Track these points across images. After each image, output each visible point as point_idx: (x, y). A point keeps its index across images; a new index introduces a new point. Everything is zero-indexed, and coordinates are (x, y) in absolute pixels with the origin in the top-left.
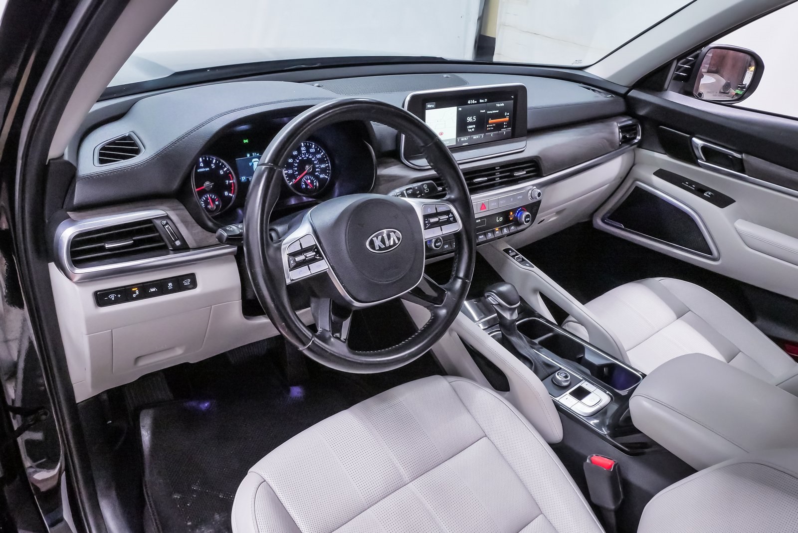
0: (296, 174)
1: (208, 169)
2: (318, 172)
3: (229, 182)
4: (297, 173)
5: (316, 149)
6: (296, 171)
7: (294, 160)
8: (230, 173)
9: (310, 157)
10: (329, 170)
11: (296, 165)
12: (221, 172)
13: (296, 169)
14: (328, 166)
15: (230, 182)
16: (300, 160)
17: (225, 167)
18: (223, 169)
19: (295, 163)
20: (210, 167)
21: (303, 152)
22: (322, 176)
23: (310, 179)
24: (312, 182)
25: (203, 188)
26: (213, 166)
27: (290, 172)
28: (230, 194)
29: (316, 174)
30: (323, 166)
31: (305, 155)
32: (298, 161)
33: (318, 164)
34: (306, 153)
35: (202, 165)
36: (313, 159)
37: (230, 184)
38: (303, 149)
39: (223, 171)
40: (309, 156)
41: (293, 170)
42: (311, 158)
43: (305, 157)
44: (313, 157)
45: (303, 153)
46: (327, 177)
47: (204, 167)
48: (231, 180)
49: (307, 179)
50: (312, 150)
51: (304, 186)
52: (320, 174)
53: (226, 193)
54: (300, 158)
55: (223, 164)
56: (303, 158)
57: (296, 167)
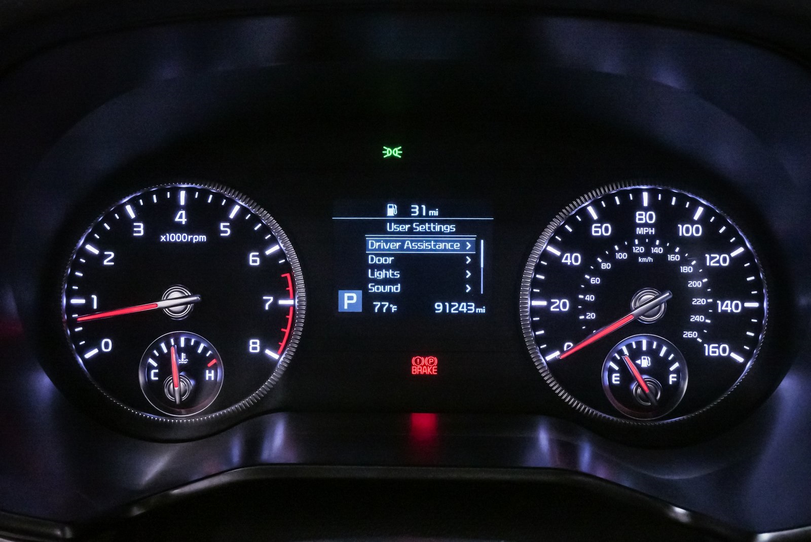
0: (585, 322)
1: (203, 238)
2: (698, 327)
3: (275, 304)
4: (591, 316)
5: (710, 228)
6: (588, 307)
7: (589, 259)
8: (287, 267)
9: (671, 258)
10: (757, 329)
11: (595, 281)
12: (254, 259)
13: (590, 298)
14: (758, 312)
15: (281, 302)
16: (616, 263)
17: (274, 241)
18: (261, 246)
19: (593, 274)
20: (213, 232)
21: (639, 231)
22: (712, 350)
23: (653, 353)
24: (659, 369)
25: (161, 304)
26: (225, 229)
27: (561, 305)
28: (268, 352)
29: (689, 334)
30: (729, 306)
31: (648, 247)
32: (606, 266)
33: (707, 296)
34: (652, 238)
35: (184, 221)
36: (685, 269)
37: (280, 313)
38: (641, 217)
39: (262, 256)
40: (670, 250)
41: (575, 302)
42: (677, 265)
43: (647, 254)
44: (685, 262)
45: (642, 238)
46: (740, 359)
47: (188, 229)
48: (286, 296)
49: (636, 354)
50: (688, 230)
51: (616, 379)
52: (709, 339)
53: (254, 346)
54: (622, 256)
55: (266, 229)
56: (633, 257)
57: (590, 289)
